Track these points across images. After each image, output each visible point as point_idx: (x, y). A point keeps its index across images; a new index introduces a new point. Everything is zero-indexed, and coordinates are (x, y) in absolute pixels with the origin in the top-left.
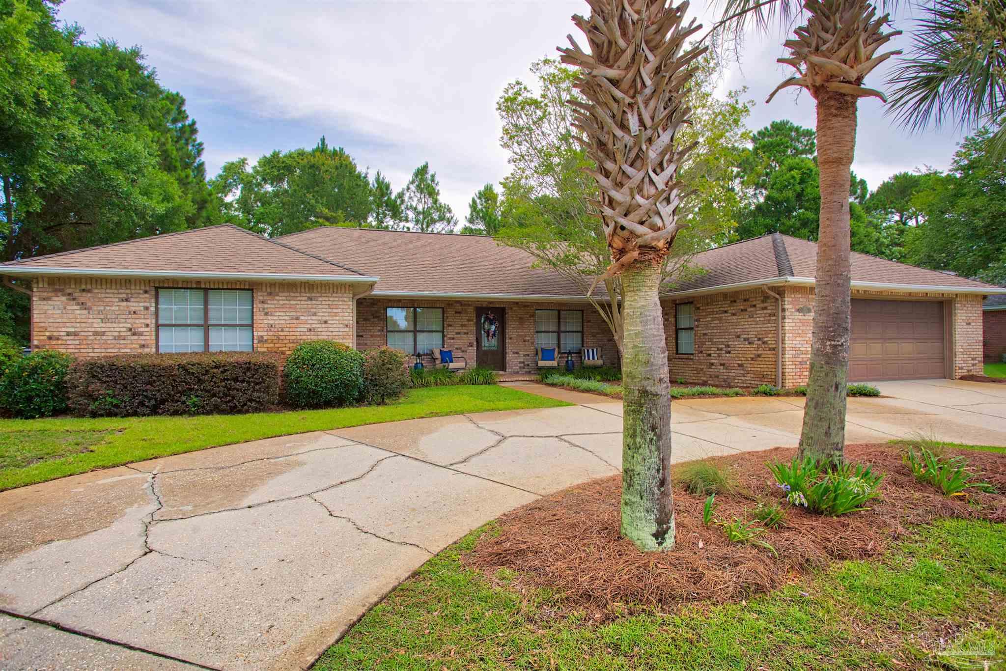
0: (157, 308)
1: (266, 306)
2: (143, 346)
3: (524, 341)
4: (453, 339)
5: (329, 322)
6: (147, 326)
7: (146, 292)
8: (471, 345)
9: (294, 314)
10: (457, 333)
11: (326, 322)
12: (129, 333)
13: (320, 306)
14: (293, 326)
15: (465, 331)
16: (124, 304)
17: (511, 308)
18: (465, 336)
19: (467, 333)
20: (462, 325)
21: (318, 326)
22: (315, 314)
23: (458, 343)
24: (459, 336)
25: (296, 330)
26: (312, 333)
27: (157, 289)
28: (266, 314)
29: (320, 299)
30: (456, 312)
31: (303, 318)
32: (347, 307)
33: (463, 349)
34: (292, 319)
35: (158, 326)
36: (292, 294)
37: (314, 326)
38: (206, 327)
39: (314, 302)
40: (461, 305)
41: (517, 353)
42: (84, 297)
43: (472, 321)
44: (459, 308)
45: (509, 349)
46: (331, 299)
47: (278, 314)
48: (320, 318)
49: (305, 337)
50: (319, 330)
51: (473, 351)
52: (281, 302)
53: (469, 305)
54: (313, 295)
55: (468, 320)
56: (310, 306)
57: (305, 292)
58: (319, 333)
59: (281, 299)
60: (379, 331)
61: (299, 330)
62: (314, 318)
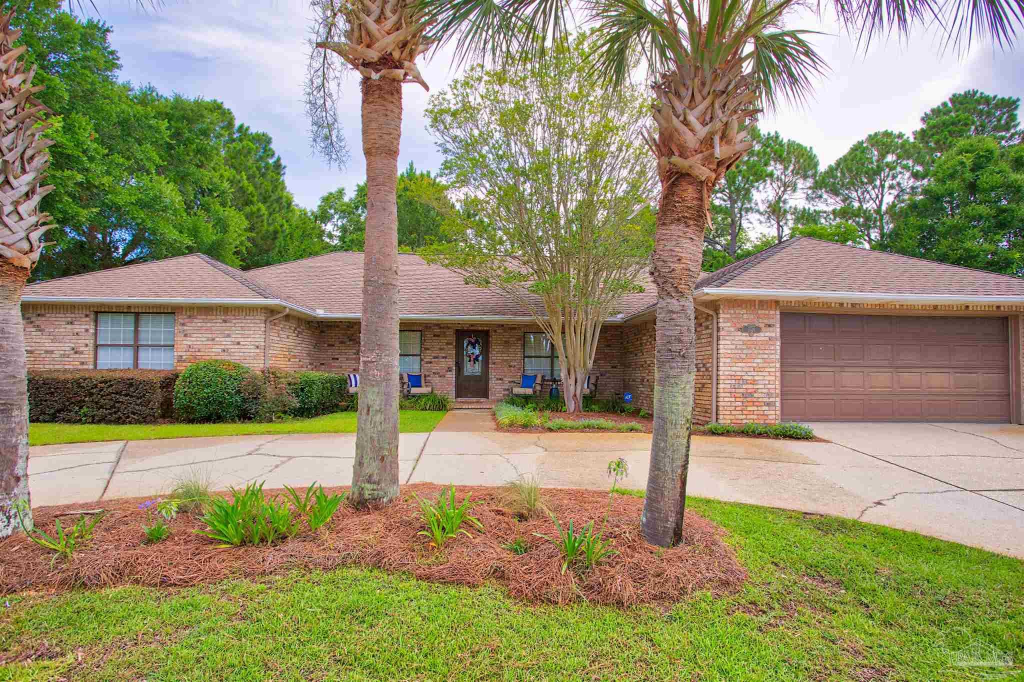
0: (96, 330)
1: (185, 328)
2: (82, 363)
3: (510, 366)
4: (431, 363)
5: (242, 343)
6: (87, 345)
7: (87, 316)
8: (449, 369)
9: (210, 336)
10: (435, 357)
11: (238, 343)
12: (72, 352)
13: (234, 328)
14: (209, 346)
15: (444, 355)
16: (69, 326)
17: (495, 331)
18: (443, 360)
19: (446, 357)
20: (441, 349)
21: (231, 347)
22: (228, 336)
23: (436, 367)
24: (436, 360)
25: (210, 350)
26: (226, 354)
27: (96, 313)
28: (186, 335)
29: (234, 321)
30: (434, 336)
31: (217, 339)
32: (258, 329)
33: (441, 374)
34: (208, 340)
35: (96, 347)
36: (209, 317)
37: (228, 347)
38: (136, 347)
39: (228, 324)
40: (440, 328)
41: (500, 379)
42: (39, 321)
43: (451, 344)
44: (437, 331)
45: (492, 375)
46: (244, 321)
47: (195, 335)
48: (233, 339)
49: (219, 358)
50: (232, 350)
51: (451, 376)
52: (199, 325)
53: (449, 328)
54: (228, 317)
55: (447, 344)
56: (224, 328)
57: (220, 315)
58: (232, 354)
59: (198, 323)
60: (355, 354)
61: (213, 350)
62: (227, 339)
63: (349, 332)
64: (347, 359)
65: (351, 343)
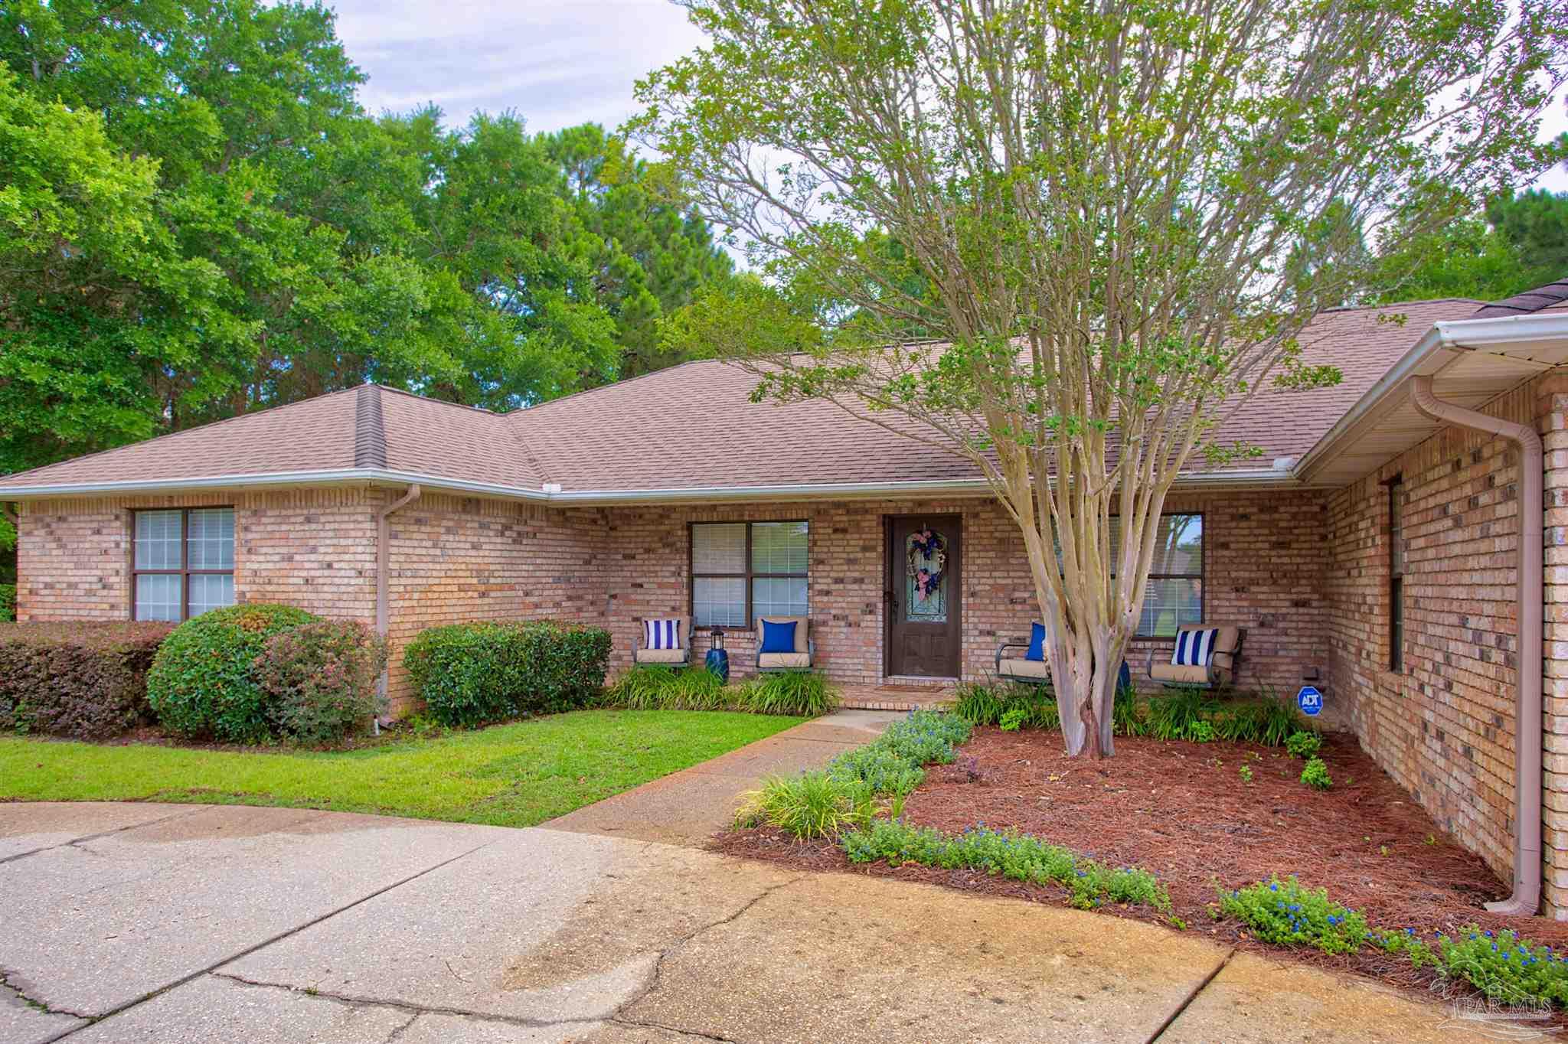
0: (133, 544)
1: (250, 536)
2: (113, 607)
3: (1012, 602)
4: (828, 593)
5: (336, 566)
6: (117, 573)
7: (117, 518)
8: (870, 609)
9: (284, 550)
10: (839, 581)
11: (330, 566)
12: (100, 586)
13: (322, 534)
14: (285, 573)
15: (856, 575)
16: (96, 538)
17: (976, 516)
18: (856, 587)
19: (861, 581)
20: (851, 562)
21: (318, 573)
22: (314, 550)
23: (838, 605)
24: (841, 586)
25: (286, 581)
26: (310, 588)
27: (132, 511)
28: (249, 551)
29: (323, 519)
30: (836, 531)
31: (297, 558)
32: (360, 534)
33: (851, 619)
34: (283, 560)
35: (134, 576)
36: (284, 512)
37: (313, 573)
38: (187, 578)
39: (314, 526)
40: (848, 512)
41: (990, 633)
42: (61, 529)
43: (873, 549)
44: (842, 519)
45: (971, 621)
46: (338, 518)
47: (264, 550)
48: (321, 558)
49: (299, 596)
50: (321, 581)
51: (875, 624)
52: (269, 528)
53: (866, 511)
54: (313, 511)
55: (865, 549)
56: (308, 535)
57: (301, 508)
58: (320, 588)
59: (268, 522)
60: (673, 574)
61: (291, 581)
62: (313, 557)
63: (662, 528)
64: (660, 586)
65: (667, 551)
